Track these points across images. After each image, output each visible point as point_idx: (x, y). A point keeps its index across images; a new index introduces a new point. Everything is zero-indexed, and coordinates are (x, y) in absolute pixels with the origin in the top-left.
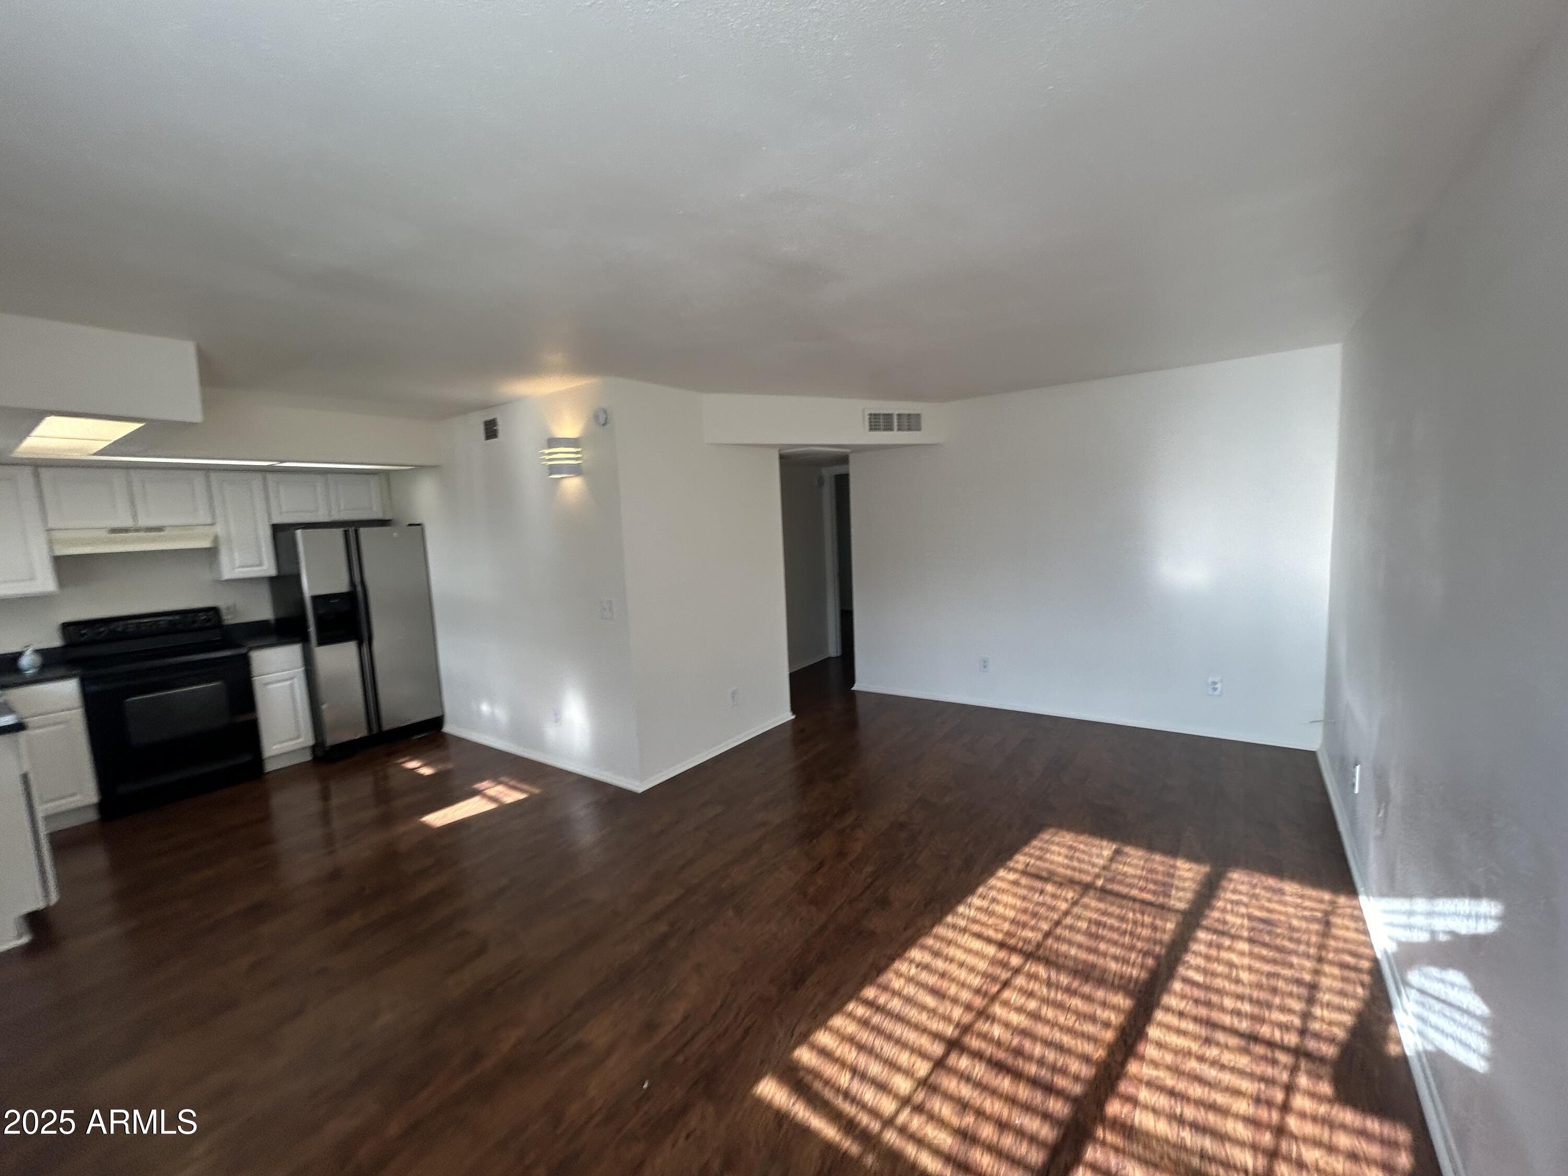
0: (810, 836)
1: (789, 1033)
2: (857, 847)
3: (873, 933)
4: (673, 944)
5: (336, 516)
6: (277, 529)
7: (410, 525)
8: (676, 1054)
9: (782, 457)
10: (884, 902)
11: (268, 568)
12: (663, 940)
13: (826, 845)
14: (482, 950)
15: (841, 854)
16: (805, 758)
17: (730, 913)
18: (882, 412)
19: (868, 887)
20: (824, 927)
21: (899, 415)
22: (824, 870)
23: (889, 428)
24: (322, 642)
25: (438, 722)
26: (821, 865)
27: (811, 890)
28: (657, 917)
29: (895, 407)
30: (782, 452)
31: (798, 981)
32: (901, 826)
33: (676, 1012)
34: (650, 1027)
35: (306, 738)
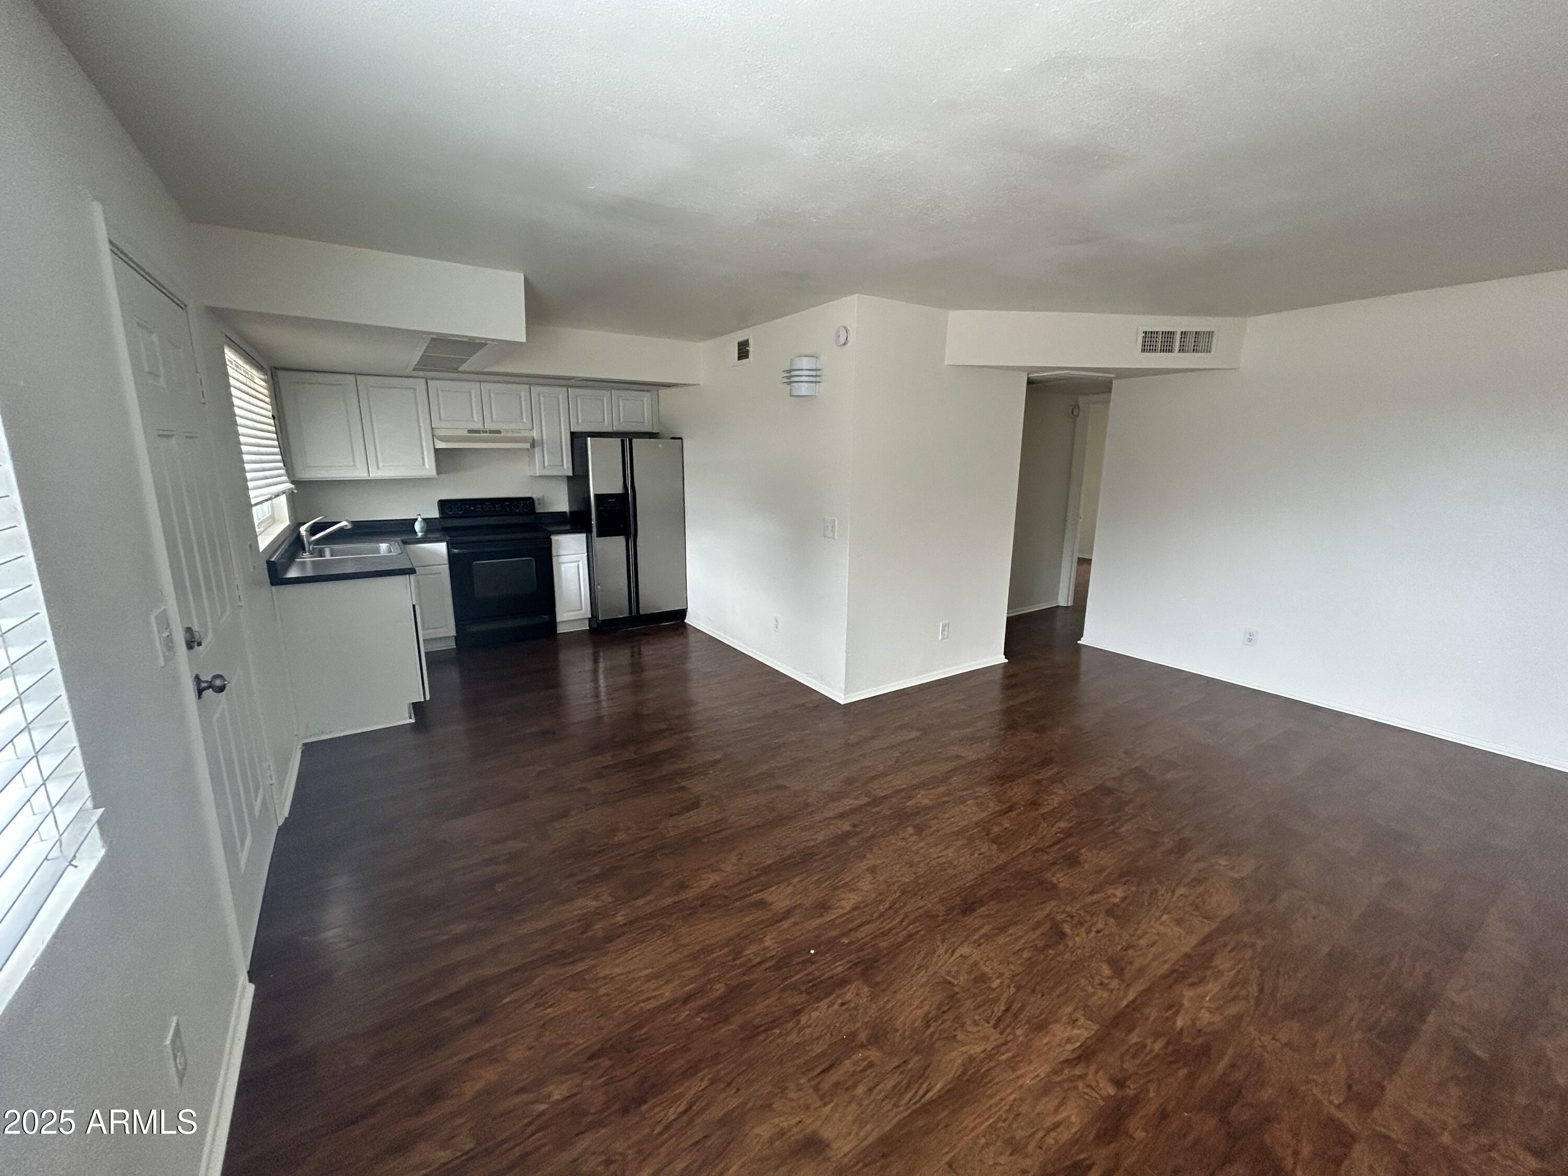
0: (1004, 778)
1: (950, 951)
2: (1055, 801)
3: (1054, 886)
4: (852, 842)
5: (617, 428)
6: (573, 435)
7: (672, 438)
8: (844, 935)
9: (1030, 382)
10: (1072, 861)
11: (567, 469)
12: (846, 836)
13: (1020, 791)
14: (695, 805)
15: (1034, 804)
16: (1011, 703)
17: (911, 830)
18: (1161, 329)
19: (1058, 842)
20: (1001, 868)
21: (1184, 334)
22: (1013, 814)
23: (1168, 349)
24: (599, 535)
25: (682, 613)
26: (1011, 809)
27: (996, 829)
28: (842, 816)
29: (1179, 324)
30: (1030, 376)
31: (968, 908)
32: (1108, 791)
33: (848, 901)
34: (823, 907)
35: (586, 612)
